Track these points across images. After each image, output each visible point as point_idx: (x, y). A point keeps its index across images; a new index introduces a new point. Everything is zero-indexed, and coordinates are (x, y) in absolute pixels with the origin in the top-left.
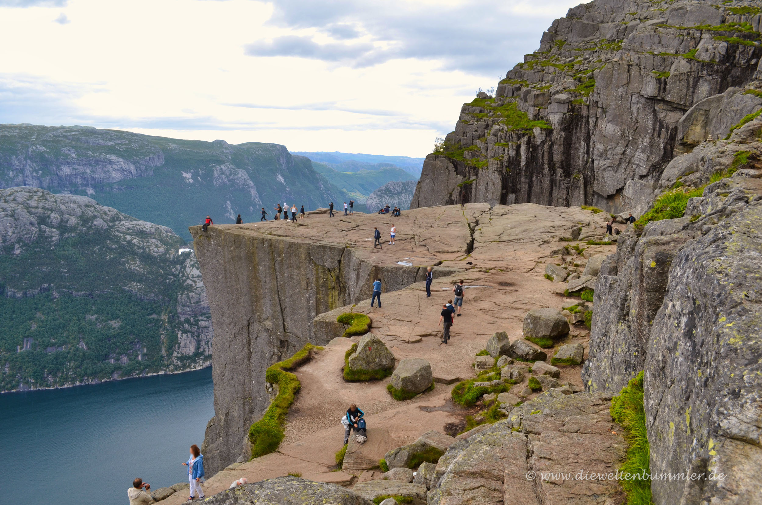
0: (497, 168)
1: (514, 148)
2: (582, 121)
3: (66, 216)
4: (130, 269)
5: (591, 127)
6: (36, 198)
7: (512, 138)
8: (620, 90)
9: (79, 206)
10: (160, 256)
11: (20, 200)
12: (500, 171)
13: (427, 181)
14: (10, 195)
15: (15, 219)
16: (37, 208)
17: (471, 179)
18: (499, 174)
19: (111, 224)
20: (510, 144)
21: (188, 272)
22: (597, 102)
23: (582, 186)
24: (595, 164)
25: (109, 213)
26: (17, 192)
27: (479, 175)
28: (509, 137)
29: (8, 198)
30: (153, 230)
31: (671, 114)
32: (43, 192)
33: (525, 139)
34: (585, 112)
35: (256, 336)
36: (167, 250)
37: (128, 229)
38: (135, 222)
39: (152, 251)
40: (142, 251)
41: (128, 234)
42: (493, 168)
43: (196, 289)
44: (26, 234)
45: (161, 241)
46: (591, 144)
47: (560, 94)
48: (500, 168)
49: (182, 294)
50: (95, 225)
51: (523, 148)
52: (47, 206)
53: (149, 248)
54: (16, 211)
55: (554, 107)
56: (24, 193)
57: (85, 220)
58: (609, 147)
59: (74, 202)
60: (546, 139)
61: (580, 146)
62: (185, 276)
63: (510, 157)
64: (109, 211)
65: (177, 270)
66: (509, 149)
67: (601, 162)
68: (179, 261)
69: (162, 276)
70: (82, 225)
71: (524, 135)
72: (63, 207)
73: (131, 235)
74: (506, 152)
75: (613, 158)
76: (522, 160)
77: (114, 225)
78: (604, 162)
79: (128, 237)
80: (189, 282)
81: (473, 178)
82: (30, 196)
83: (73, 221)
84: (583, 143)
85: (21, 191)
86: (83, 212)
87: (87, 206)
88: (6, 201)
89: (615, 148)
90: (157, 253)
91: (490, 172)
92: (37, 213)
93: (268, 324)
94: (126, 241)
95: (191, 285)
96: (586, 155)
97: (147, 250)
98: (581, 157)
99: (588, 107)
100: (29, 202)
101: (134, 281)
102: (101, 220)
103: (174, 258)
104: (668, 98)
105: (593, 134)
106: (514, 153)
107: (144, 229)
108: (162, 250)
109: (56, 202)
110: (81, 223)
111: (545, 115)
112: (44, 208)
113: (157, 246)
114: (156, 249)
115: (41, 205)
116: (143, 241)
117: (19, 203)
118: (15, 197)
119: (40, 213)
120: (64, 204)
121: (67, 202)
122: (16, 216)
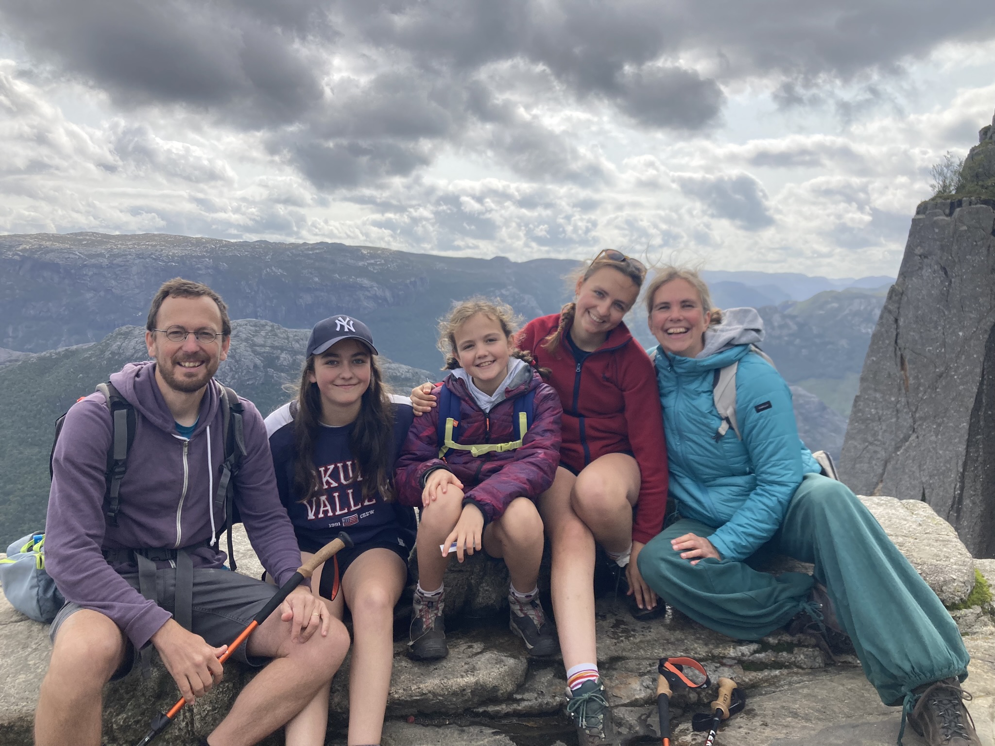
6: (263, 333)
11: (243, 336)
15: (237, 361)
16: (263, 346)
26: (241, 326)
30: (409, 375)
32: (272, 326)
44: (248, 380)
52: (276, 344)
54: (238, 351)
56: (249, 327)
72: (296, 345)
82: (256, 331)
85: (246, 325)
92: (264, 352)
100: (255, 339)
107: (398, 374)
109: (288, 338)
112: (273, 347)
115: (269, 342)
117: (242, 340)
118: (238, 332)
119: (267, 353)
120: (297, 341)
121: (302, 339)
122: (237, 358)
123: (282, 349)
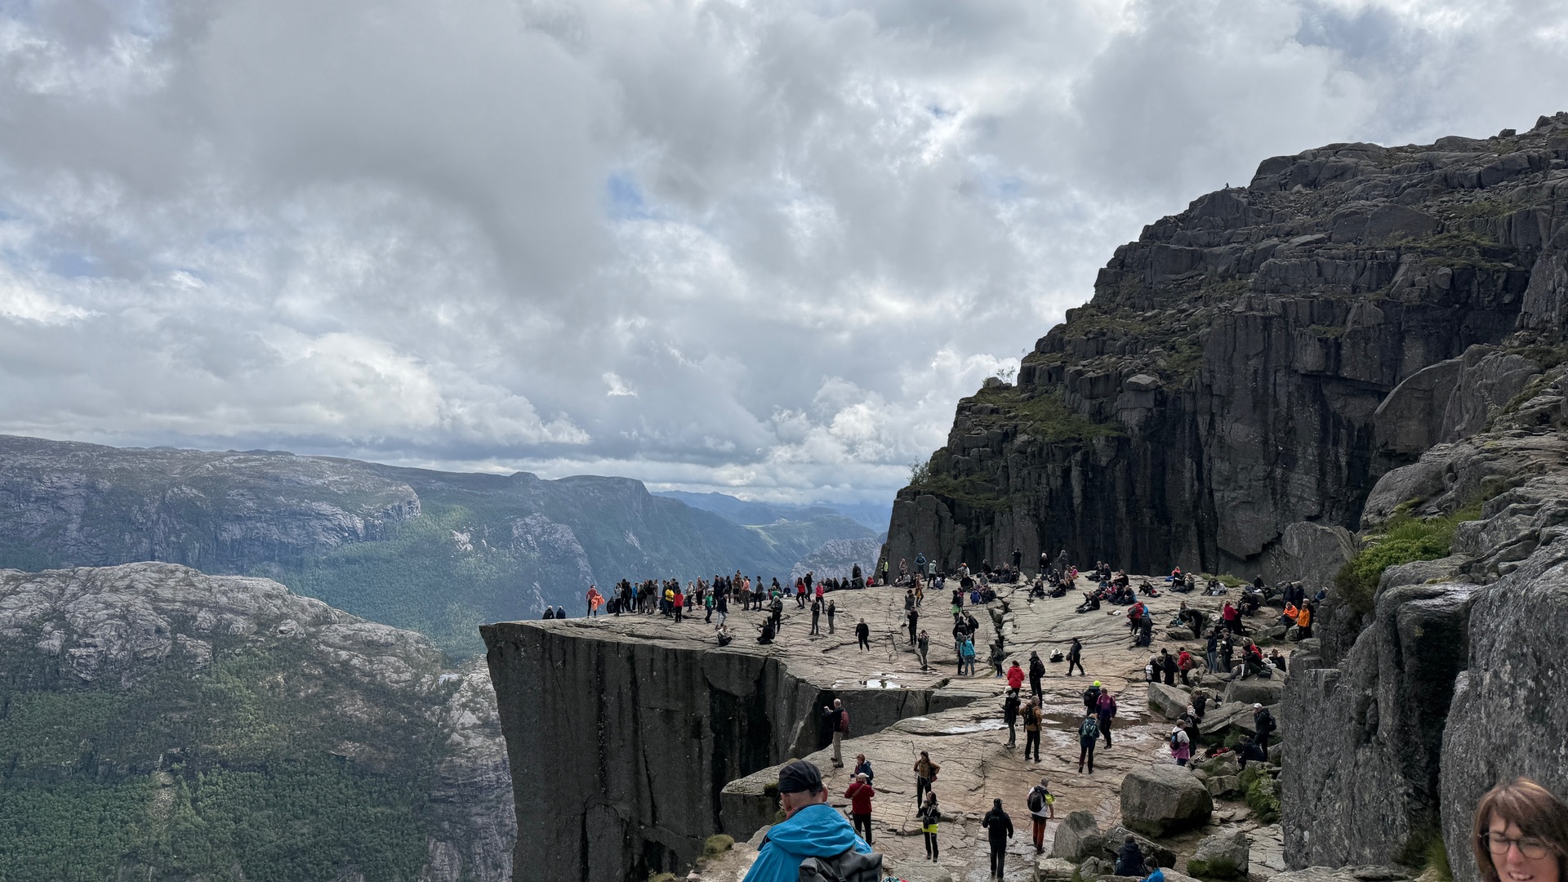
0: (1029, 511)
1: (1059, 473)
2: (1185, 420)
3: (228, 616)
4: (344, 714)
5: (1203, 431)
6: (171, 582)
7: (1053, 455)
8: (1252, 363)
9: (255, 598)
10: (403, 690)
11: (141, 587)
12: (1034, 515)
13: (902, 536)
14: (122, 578)
15: (129, 624)
16: (171, 601)
17: (981, 531)
18: (1034, 522)
19: (312, 630)
20: (1050, 466)
21: (455, 718)
22: (1210, 386)
23: (1194, 540)
24: (1216, 498)
25: (310, 609)
26: (136, 572)
27: (996, 523)
28: (1048, 454)
29: (119, 584)
30: (391, 639)
31: (1354, 402)
32: (186, 572)
33: (1078, 456)
34: (1188, 405)
35: (598, 834)
36: (417, 678)
37: (346, 638)
38: (358, 625)
39: (387, 680)
40: (367, 679)
41: (343, 648)
42: (1020, 511)
43: (467, 752)
44: (145, 651)
45: (407, 659)
46: (1205, 462)
47: (1139, 376)
48: (1035, 509)
49: (440, 763)
50: (282, 632)
51: (1075, 473)
52: (192, 598)
53: (383, 674)
54: (132, 609)
55: (1128, 397)
56: (149, 573)
57: (264, 623)
58: (1240, 466)
59: (245, 589)
60: (1117, 456)
61: (1184, 466)
62: (448, 727)
63: (1051, 489)
64: (312, 605)
65: (433, 714)
66: (1048, 475)
67: (1226, 494)
68: (438, 697)
69: (404, 727)
70: (256, 633)
71: (1076, 449)
72: (224, 600)
73: (349, 650)
74: (1044, 481)
75: (1250, 487)
76: (1074, 495)
77: (318, 632)
78: (1234, 495)
79: (344, 654)
80: (456, 737)
81: (984, 529)
82: (161, 580)
83: (241, 624)
84: (1188, 460)
85: (145, 570)
86: (259, 608)
87: (268, 596)
88: (114, 590)
89: (1253, 466)
90: (397, 682)
91: (1016, 518)
92: (173, 610)
93: (624, 809)
94: (339, 662)
95: (459, 744)
96: (1196, 483)
97: (378, 677)
98: (1187, 487)
99: (1194, 394)
100: (159, 591)
101: (349, 739)
102: (294, 622)
103: (430, 693)
104: (1346, 373)
105: (1206, 443)
106: (1059, 482)
107: (375, 638)
108: (406, 676)
109: (210, 590)
110: (254, 627)
111: (1113, 412)
112: (185, 602)
113: (397, 671)
114: (395, 677)
115: (180, 596)
116: (371, 662)
117: (137, 592)
118: (132, 581)
119: (177, 610)
120: (224, 593)
121: (232, 591)
122: (130, 618)
123: (201, 605)
